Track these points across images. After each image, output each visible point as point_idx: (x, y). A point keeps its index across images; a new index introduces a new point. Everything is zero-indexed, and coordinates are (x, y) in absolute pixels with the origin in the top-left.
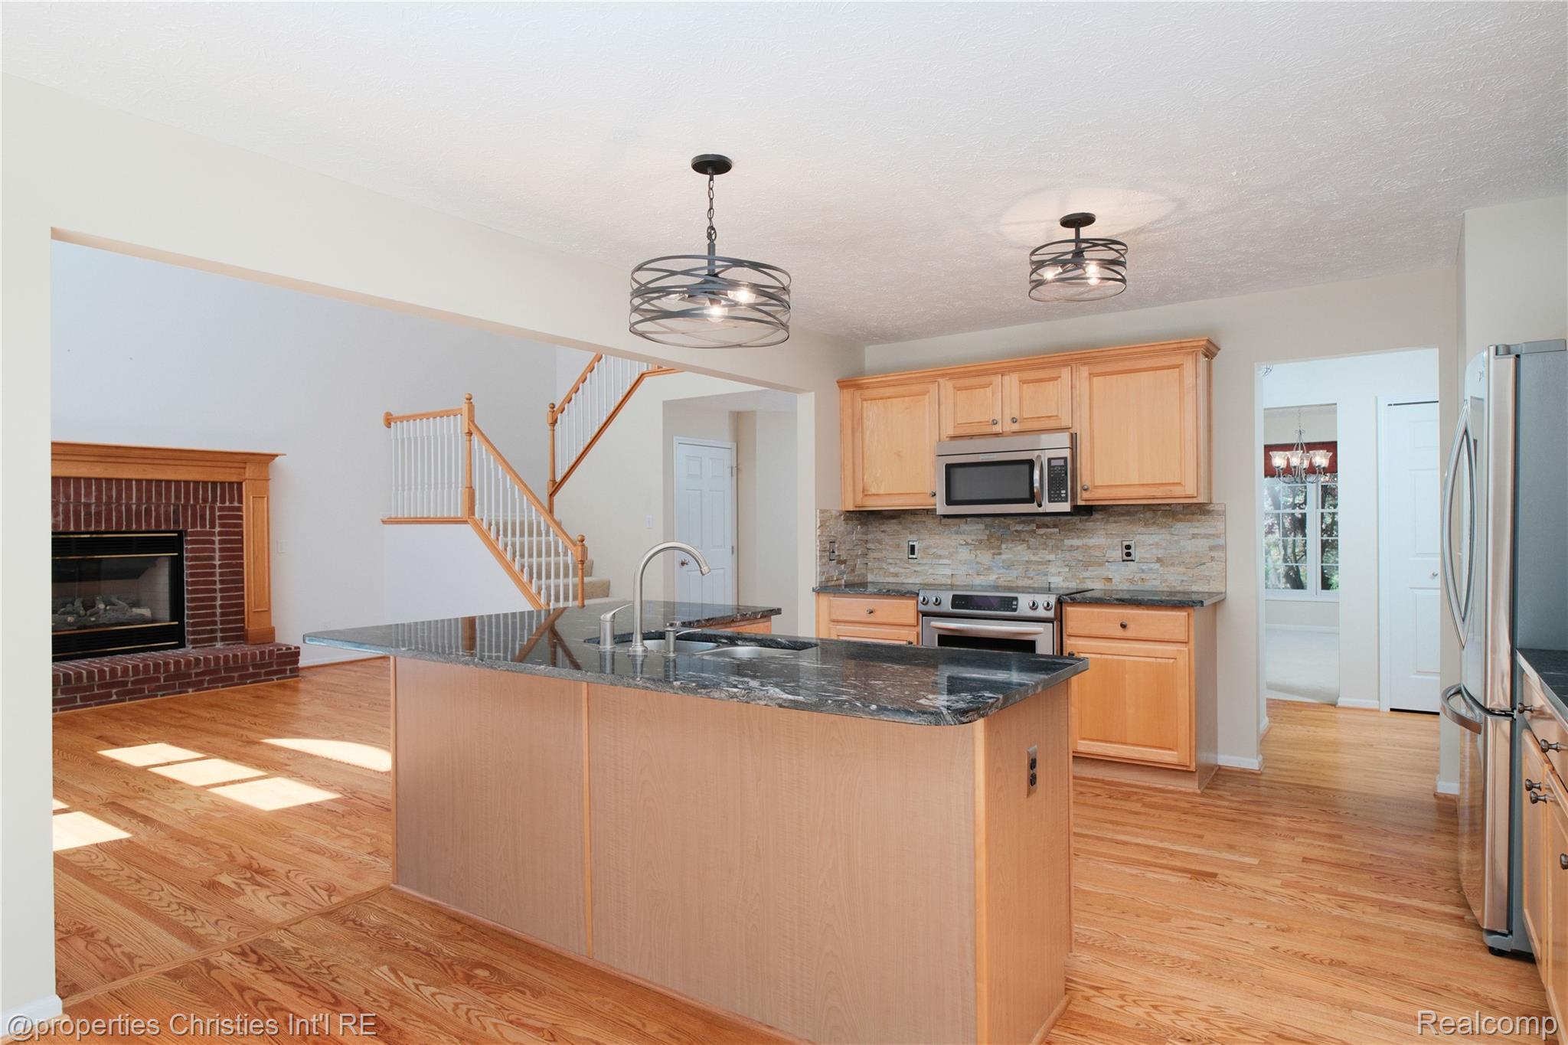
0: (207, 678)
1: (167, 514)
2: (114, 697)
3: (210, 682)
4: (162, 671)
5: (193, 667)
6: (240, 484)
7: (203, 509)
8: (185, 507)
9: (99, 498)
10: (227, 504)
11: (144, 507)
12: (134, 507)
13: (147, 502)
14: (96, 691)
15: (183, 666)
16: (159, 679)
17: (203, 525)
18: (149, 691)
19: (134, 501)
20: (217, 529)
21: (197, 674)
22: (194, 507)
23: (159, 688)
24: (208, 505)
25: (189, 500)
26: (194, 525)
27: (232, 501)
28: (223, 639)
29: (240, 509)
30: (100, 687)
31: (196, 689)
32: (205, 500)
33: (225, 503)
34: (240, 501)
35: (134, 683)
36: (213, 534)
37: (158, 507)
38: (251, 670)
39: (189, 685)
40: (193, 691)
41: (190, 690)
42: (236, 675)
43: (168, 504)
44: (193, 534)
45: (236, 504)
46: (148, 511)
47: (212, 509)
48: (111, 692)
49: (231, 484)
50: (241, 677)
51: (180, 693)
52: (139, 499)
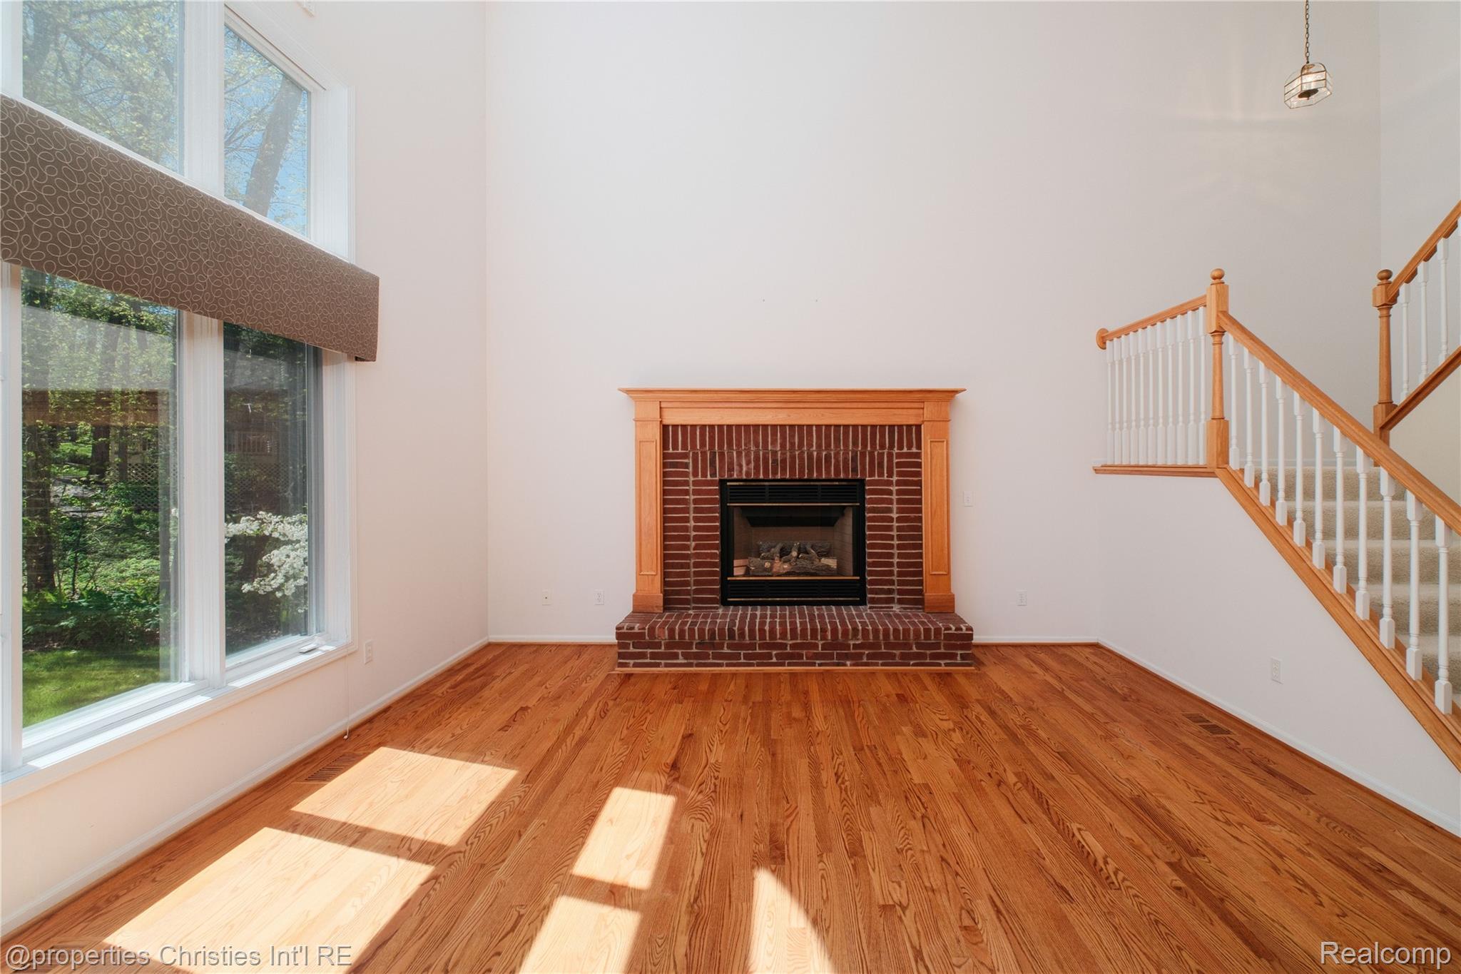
0: (867, 652)
1: (846, 461)
2: (774, 660)
3: (869, 656)
4: (819, 638)
5: (850, 637)
6: (918, 427)
7: (881, 455)
8: (863, 455)
9: (783, 446)
10: (905, 450)
11: (824, 453)
12: (815, 453)
13: (826, 449)
14: (758, 651)
15: (840, 635)
16: (816, 646)
17: (881, 474)
18: (807, 658)
19: (814, 448)
20: (895, 478)
21: (855, 646)
22: (872, 454)
23: (817, 656)
24: (886, 451)
25: (866, 446)
26: (872, 475)
27: (910, 447)
28: (900, 601)
29: (918, 455)
30: (761, 646)
31: (854, 662)
32: (882, 447)
33: (902, 449)
34: (919, 447)
35: (793, 646)
36: (890, 483)
37: (837, 454)
38: (915, 650)
39: (847, 657)
40: (851, 665)
41: (848, 663)
42: (897, 652)
43: (846, 453)
44: (872, 483)
45: (914, 450)
46: (828, 458)
47: (890, 455)
48: (771, 654)
49: (909, 427)
50: (903, 656)
51: (838, 665)
52: (819, 446)
